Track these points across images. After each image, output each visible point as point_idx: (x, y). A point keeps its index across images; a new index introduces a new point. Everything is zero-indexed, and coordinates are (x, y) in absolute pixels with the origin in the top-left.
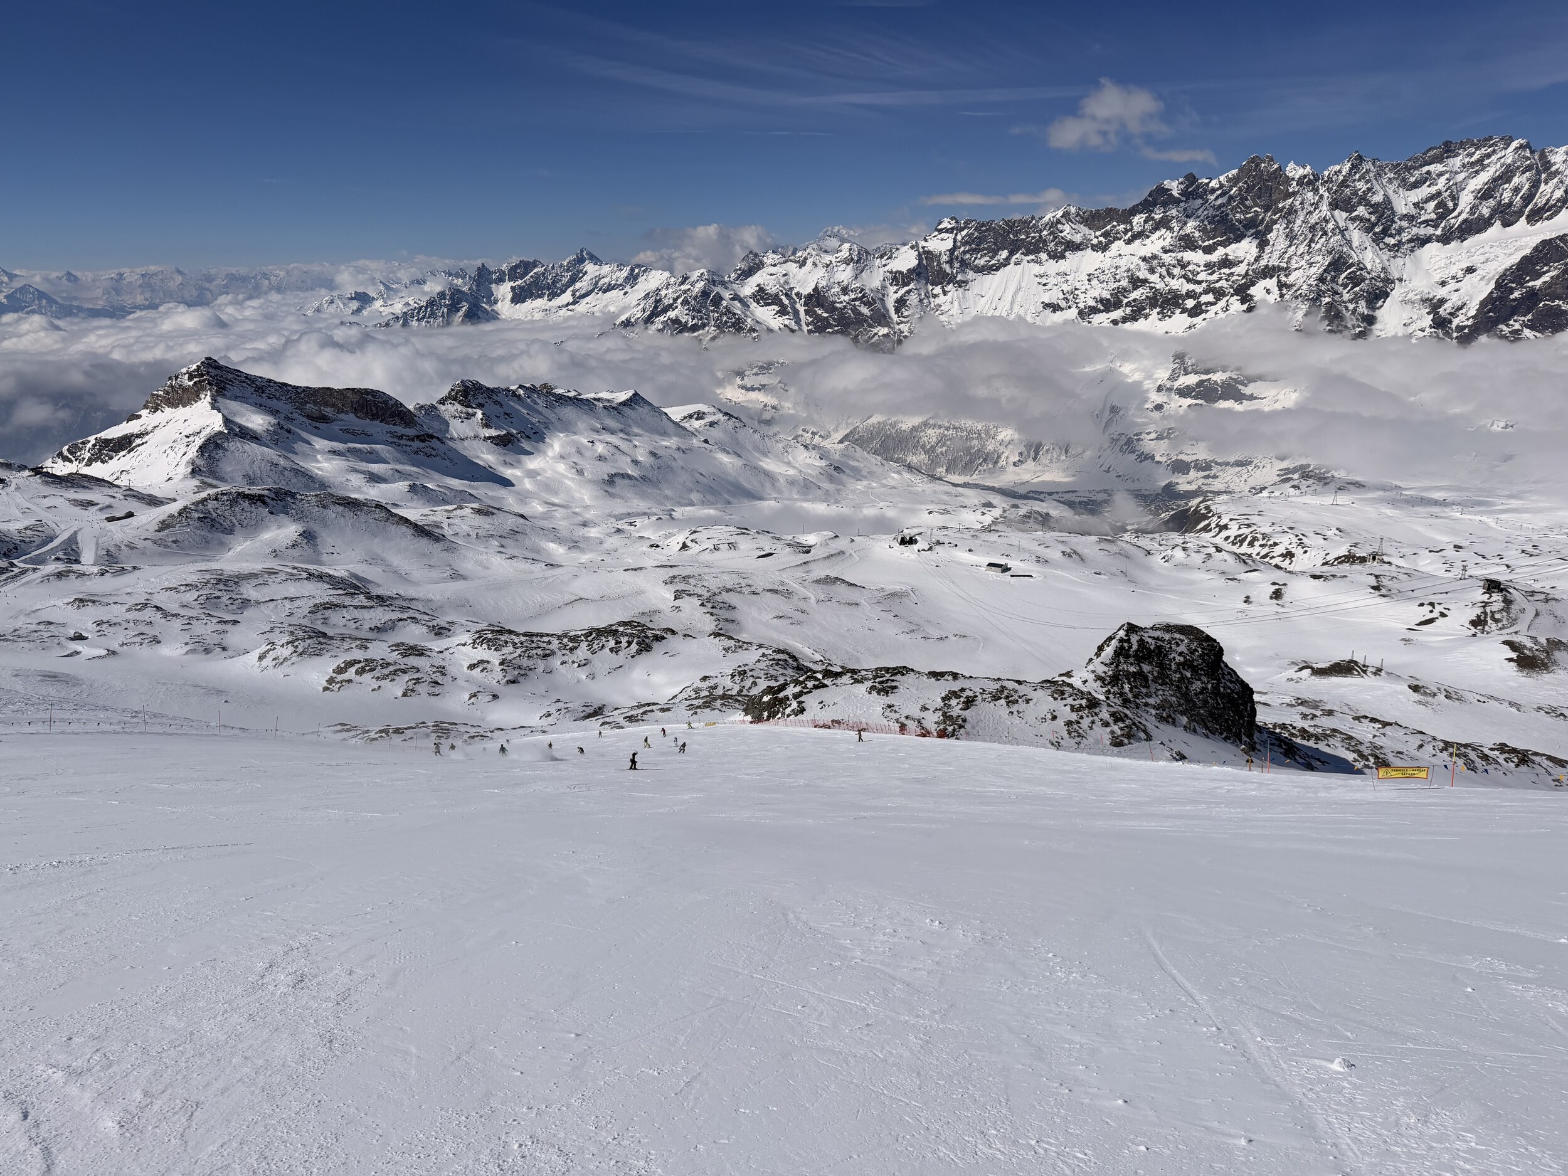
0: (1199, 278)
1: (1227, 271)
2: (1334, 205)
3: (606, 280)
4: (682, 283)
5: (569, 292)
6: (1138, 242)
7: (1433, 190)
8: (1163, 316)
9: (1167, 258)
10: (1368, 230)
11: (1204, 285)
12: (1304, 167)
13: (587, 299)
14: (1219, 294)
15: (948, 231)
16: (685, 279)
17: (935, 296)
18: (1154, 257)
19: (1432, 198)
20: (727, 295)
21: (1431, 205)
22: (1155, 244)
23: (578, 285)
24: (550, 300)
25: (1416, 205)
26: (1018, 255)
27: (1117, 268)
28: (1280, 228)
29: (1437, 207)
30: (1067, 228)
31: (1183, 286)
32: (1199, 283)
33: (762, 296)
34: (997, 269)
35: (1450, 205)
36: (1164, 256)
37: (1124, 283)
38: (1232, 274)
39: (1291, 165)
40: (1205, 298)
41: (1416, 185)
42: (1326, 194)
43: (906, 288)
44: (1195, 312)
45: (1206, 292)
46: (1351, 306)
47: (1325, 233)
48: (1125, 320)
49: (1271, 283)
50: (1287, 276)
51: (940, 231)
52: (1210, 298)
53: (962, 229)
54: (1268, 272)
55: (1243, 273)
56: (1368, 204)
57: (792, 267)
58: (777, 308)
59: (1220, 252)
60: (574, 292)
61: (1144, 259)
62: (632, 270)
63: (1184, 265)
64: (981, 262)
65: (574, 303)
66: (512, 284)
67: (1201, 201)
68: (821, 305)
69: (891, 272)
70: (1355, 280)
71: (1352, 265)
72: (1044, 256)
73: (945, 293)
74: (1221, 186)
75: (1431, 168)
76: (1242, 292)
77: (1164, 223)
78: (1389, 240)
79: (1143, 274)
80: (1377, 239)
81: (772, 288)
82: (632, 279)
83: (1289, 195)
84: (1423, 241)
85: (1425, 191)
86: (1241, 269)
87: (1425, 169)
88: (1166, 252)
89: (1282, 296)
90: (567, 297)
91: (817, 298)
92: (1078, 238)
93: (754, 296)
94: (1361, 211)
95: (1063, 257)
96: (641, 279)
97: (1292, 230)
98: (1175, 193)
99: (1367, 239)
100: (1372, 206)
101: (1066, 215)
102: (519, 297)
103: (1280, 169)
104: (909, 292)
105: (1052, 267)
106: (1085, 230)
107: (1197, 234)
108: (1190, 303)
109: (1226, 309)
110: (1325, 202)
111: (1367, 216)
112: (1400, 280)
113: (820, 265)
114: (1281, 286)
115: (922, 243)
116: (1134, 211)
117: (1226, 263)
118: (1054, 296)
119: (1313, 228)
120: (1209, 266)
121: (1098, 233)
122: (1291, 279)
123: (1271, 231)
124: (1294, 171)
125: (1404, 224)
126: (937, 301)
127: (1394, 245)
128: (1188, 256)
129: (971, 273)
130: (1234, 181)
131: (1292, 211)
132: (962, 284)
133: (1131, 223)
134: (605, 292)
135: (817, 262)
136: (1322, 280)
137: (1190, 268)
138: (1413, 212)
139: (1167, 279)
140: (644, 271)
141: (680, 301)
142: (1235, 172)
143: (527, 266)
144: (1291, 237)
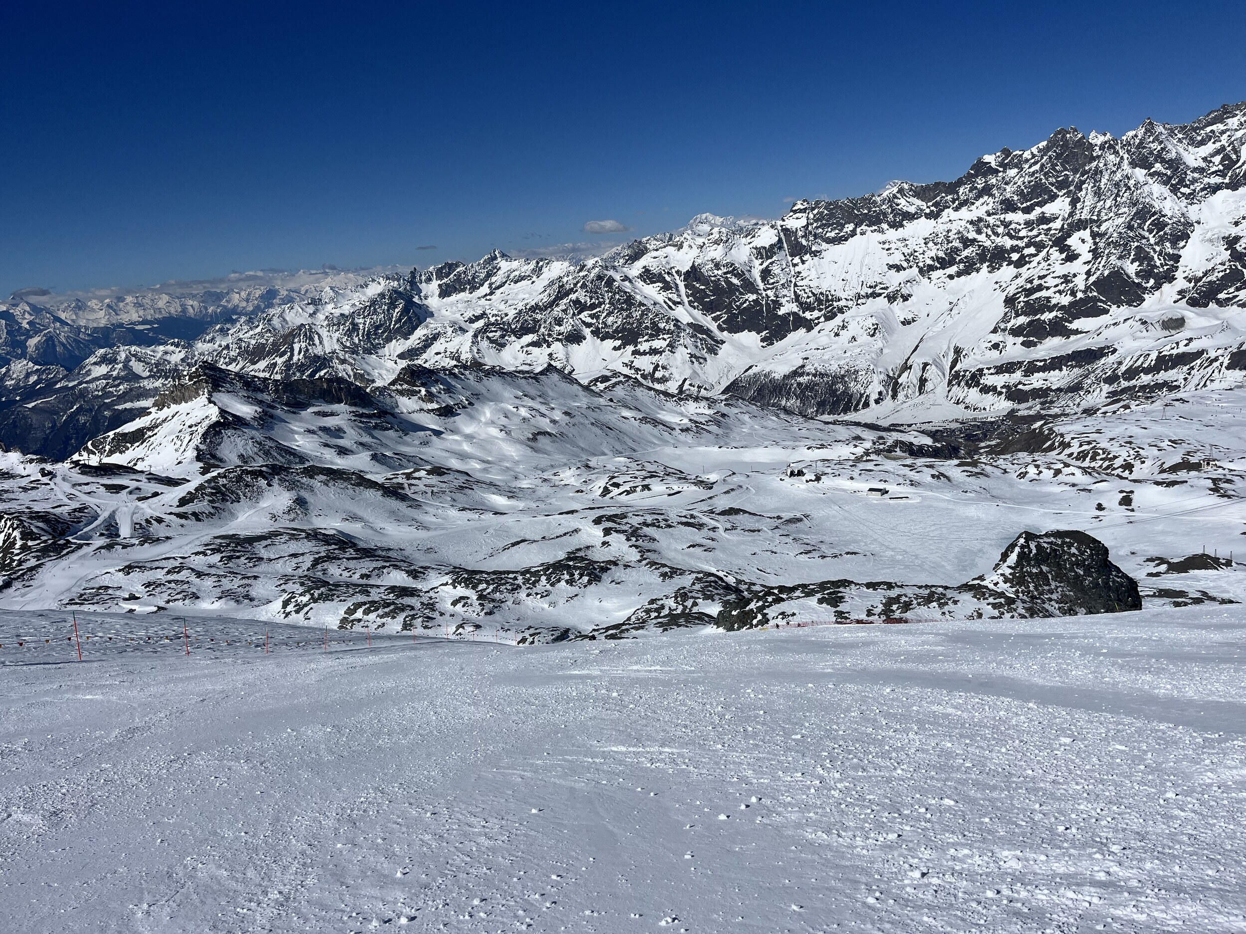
0: (1021, 234)
1: (1045, 227)
2: (1133, 164)
3: (517, 273)
4: (581, 270)
5: (486, 284)
6: (964, 209)
7: (1218, 145)
8: (992, 269)
9: (991, 220)
10: (1165, 183)
11: (1026, 240)
12: (1105, 135)
13: (501, 290)
14: (1040, 246)
15: (801, 211)
16: (582, 268)
17: (795, 265)
18: (980, 220)
19: (1218, 152)
20: (617, 277)
21: (1217, 159)
22: (979, 209)
23: (494, 279)
24: (471, 293)
25: (1205, 159)
26: (863, 227)
27: (948, 231)
28: (1088, 186)
29: (1223, 160)
30: (902, 202)
31: (1008, 243)
32: (1022, 238)
33: (648, 276)
34: (846, 240)
35: (1234, 157)
36: (988, 218)
37: (957, 244)
38: (1050, 229)
39: (1093, 134)
40: (1027, 251)
41: (1202, 143)
42: (1126, 156)
43: (769, 261)
44: (1019, 264)
45: (1028, 246)
46: (1158, 248)
47: (1129, 188)
48: (959, 274)
49: (1086, 234)
50: (1099, 227)
51: (795, 212)
52: (1032, 250)
53: (813, 209)
54: (1081, 225)
55: (1059, 227)
56: (1164, 162)
57: (671, 250)
58: (661, 285)
59: (1038, 211)
60: (491, 284)
61: (972, 222)
62: (538, 263)
63: (1006, 225)
64: (833, 234)
65: (491, 293)
66: (439, 282)
67: (1016, 170)
68: (698, 280)
69: (756, 248)
70: (1159, 225)
71: (1155, 213)
72: (885, 226)
73: (803, 262)
74: (1034, 156)
75: (1214, 127)
76: (1060, 243)
77: (987, 191)
78: (1183, 190)
79: (972, 235)
80: (1174, 190)
81: (655, 269)
82: (538, 271)
83: (1093, 159)
84: (1215, 189)
85: (1210, 147)
86: (1057, 224)
87: (1209, 129)
88: (989, 215)
89: (1095, 243)
90: (485, 289)
91: (693, 274)
92: (912, 210)
93: (641, 276)
94: (1158, 167)
95: (902, 226)
96: (544, 269)
97: (1099, 188)
98: (993, 165)
99: (1165, 190)
100: (1167, 162)
101: (901, 191)
102: (445, 292)
103: (1083, 137)
104: (771, 263)
105: (892, 234)
106: (919, 202)
107: (1016, 198)
108: (1015, 256)
109: (1047, 259)
110: (1126, 162)
111: (1164, 171)
112: (1198, 222)
113: (694, 247)
114: (1094, 235)
115: (780, 223)
116: (960, 183)
117: (1044, 219)
118: (897, 259)
119: (1117, 185)
120: (1028, 224)
121: (930, 204)
122: (1103, 228)
123: (1081, 190)
124: (1097, 139)
125: (1196, 175)
126: (797, 269)
127: (1190, 194)
128: (1010, 216)
129: (824, 244)
130: (1044, 151)
131: (1098, 172)
132: (815, 254)
133: (957, 193)
134: (516, 282)
135: (692, 245)
136: (1130, 227)
137: (1013, 226)
138: (1203, 165)
139: (993, 237)
140: (548, 263)
141: (579, 285)
142: (1045, 143)
143: (451, 267)
144: (1098, 193)
